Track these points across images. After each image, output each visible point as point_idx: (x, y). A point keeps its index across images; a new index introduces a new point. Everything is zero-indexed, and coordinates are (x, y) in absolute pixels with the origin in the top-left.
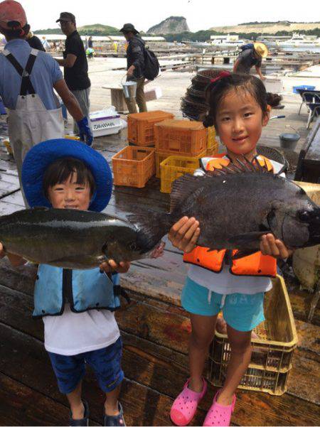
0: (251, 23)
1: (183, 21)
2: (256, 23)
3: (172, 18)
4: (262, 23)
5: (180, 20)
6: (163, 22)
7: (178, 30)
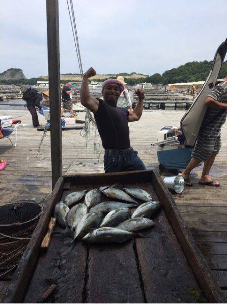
0: (67, 74)
1: (20, 72)
2: (70, 74)
3: (11, 69)
4: (74, 74)
5: (18, 71)
6: (5, 72)
7: (17, 77)
